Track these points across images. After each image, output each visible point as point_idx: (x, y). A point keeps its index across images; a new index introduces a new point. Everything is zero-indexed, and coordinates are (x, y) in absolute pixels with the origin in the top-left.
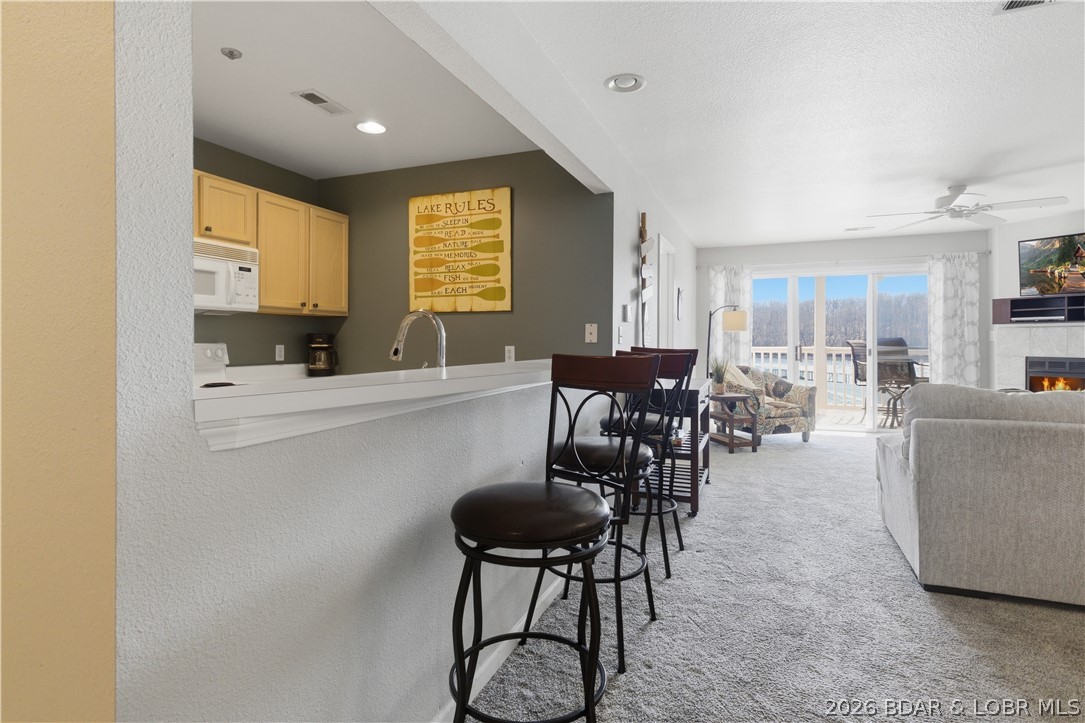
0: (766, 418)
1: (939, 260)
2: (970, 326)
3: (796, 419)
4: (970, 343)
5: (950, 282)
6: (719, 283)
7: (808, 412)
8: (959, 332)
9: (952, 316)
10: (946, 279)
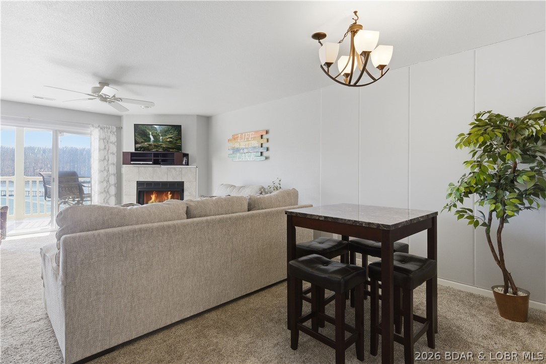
1: (96, 128)
2: (112, 165)
4: (112, 174)
5: (102, 141)
8: (106, 168)
9: (103, 159)
10: (100, 139)
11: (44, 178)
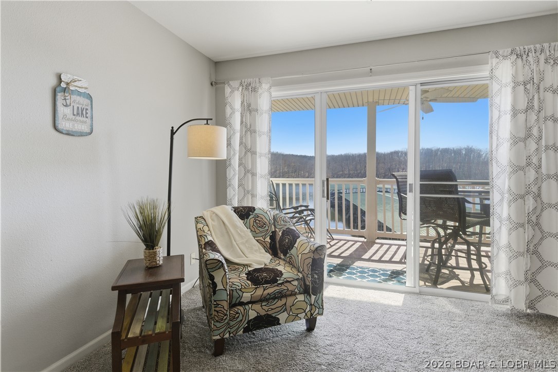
0: (232, 306)
1: (505, 57)
3: (290, 300)
5: (522, 87)
6: (235, 100)
7: (312, 288)
8: (534, 160)
10: (516, 84)
11: (398, 182)
